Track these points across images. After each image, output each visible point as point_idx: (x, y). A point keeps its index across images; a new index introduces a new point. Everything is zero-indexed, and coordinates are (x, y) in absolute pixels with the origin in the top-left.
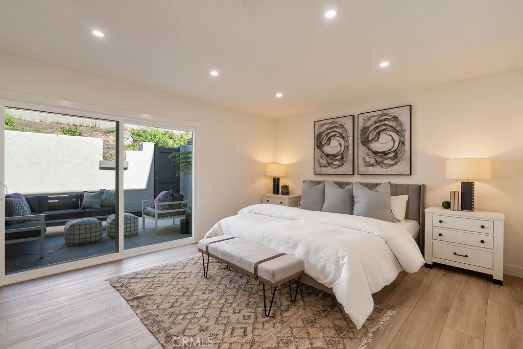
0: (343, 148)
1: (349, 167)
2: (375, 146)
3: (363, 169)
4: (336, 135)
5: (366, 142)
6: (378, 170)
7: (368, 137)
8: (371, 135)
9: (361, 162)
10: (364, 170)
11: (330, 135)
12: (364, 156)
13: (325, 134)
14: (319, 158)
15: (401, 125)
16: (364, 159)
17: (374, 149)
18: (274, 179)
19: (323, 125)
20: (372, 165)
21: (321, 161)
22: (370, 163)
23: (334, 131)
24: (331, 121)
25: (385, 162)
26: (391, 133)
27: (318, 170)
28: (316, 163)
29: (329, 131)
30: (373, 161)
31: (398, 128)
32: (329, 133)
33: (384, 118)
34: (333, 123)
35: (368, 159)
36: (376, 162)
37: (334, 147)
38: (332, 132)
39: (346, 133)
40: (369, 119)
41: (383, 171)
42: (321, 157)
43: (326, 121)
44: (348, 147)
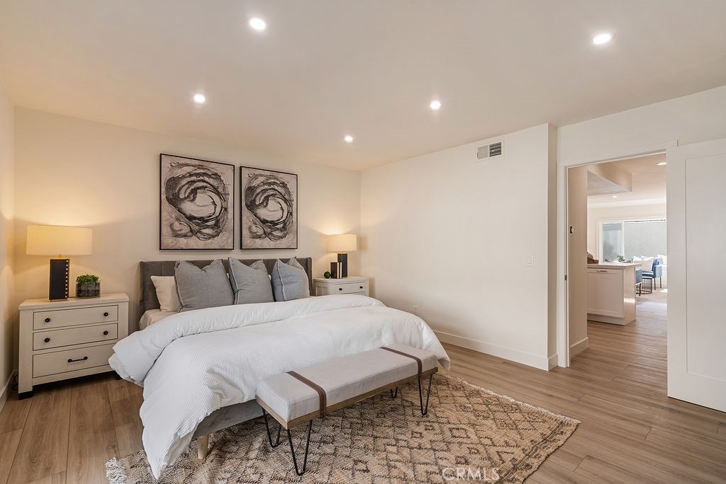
0: (218, 209)
1: (227, 239)
2: (263, 213)
3: (248, 242)
4: (207, 187)
5: (252, 206)
6: (266, 243)
7: (255, 200)
8: (258, 198)
9: (245, 232)
10: (250, 243)
11: (195, 185)
12: (250, 224)
13: (184, 182)
14: (172, 220)
15: (289, 193)
16: (250, 228)
17: (262, 217)
18: (53, 263)
19: (181, 166)
20: (260, 237)
21: (177, 226)
22: (258, 234)
23: (204, 181)
24: (197, 163)
25: (274, 233)
26: (280, 201)
27: (169, 241)
28: (166, 230)
29: (194, 178)
30: (260, 232)
31: (286, 197)
32: (194, 182)
33: (273, 181)
34: (200, 167)
35: (254, 229)
36: (265, 233)
37: (202, 205)
38: (199, 181)
39: (224, 188)
40: (256, 177)
41: (272, 244)
42: (178, 219)
43: (188, 161)
44: (226, 209)
